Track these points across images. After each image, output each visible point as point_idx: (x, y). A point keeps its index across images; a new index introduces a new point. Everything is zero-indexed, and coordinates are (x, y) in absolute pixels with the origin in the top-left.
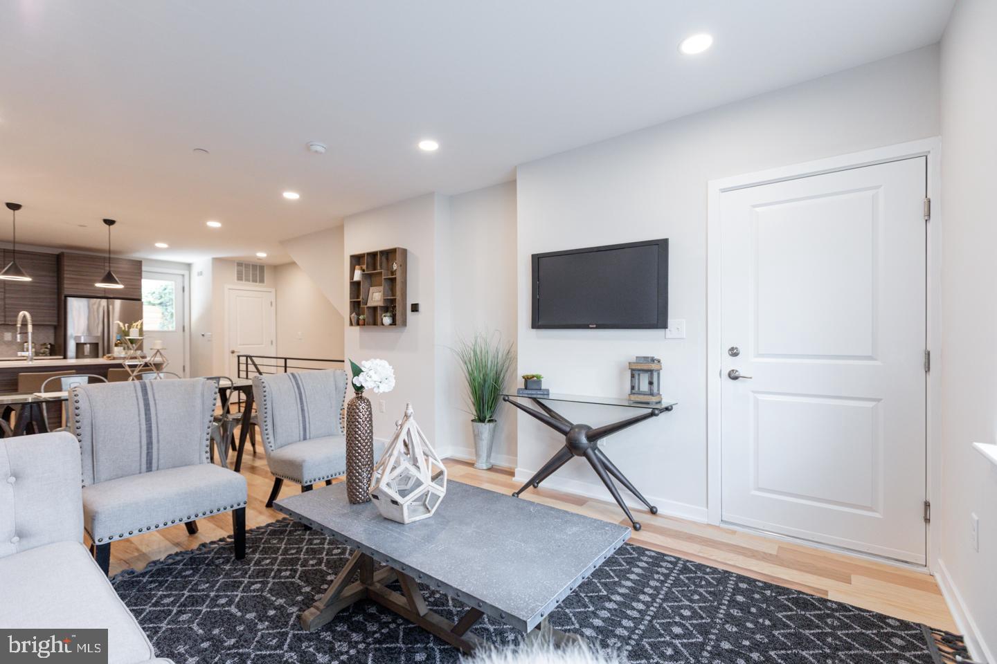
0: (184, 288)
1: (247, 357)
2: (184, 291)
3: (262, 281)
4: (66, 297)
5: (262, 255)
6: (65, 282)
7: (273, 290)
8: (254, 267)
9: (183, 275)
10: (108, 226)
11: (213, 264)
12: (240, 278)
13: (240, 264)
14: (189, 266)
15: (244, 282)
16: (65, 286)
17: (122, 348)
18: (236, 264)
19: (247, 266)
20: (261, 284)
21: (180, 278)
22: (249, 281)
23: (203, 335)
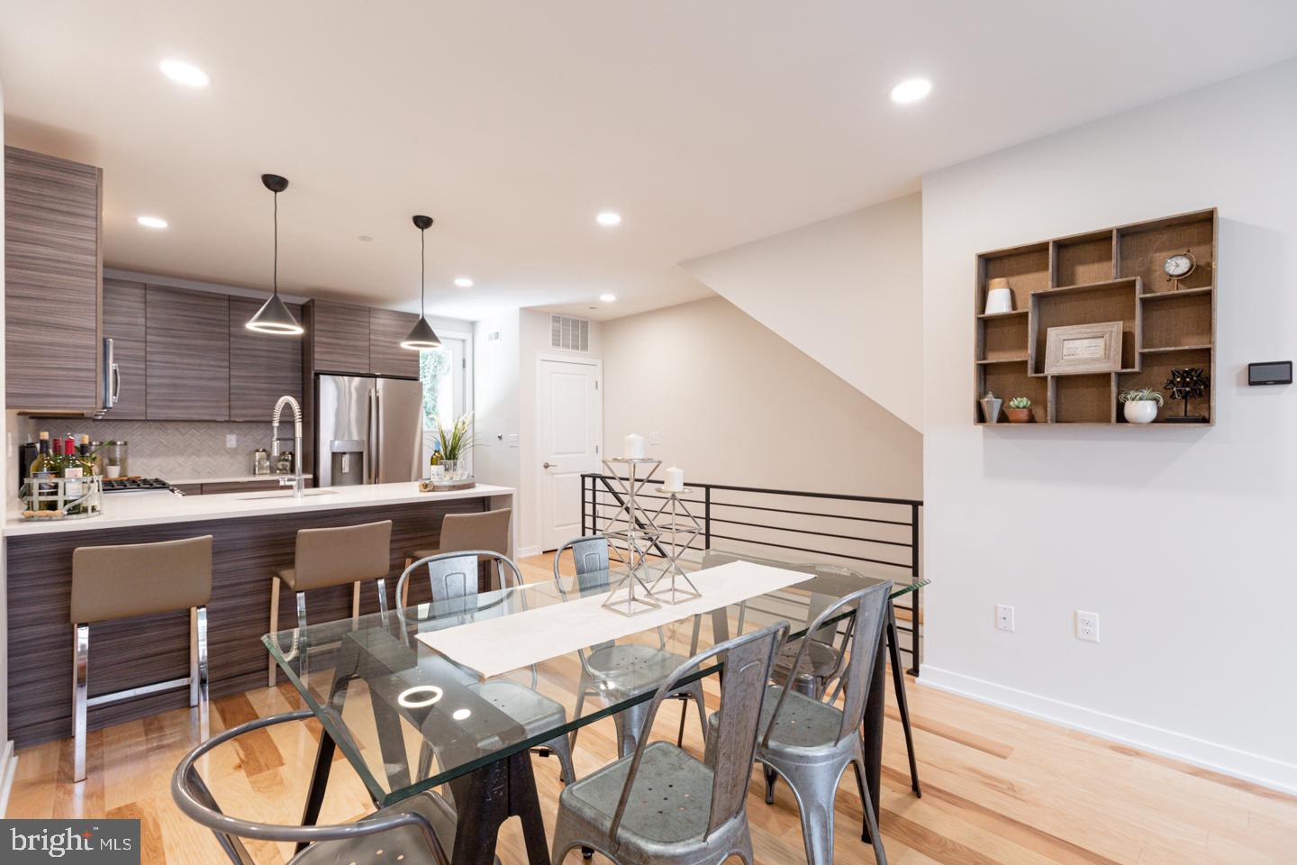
0: (464, 361)
1: (594, 477)
2: (464, 366)
3: (585, 347)
4: (317, 375)
5: (608, 298)
6: (317, 349)
7: (599, 362)
8: (575, 323)
9: (464, 341)
10: (420, 230)
11: (521, 316)
12: (556, 343)
13: (556, 319)
14: (472, 325)
15: (561, 349)
16: (316, 356)
17: (442, 467)
18: (551, 318)
19: (566, 321)
20: (583, 352)
21: (460, 344)
22: (568, 347)
23: (500, 437)
